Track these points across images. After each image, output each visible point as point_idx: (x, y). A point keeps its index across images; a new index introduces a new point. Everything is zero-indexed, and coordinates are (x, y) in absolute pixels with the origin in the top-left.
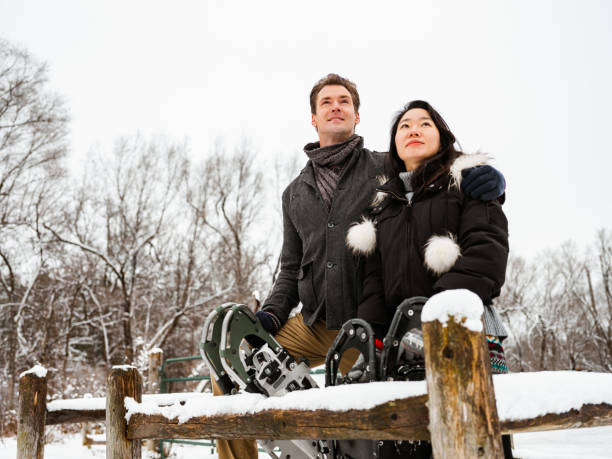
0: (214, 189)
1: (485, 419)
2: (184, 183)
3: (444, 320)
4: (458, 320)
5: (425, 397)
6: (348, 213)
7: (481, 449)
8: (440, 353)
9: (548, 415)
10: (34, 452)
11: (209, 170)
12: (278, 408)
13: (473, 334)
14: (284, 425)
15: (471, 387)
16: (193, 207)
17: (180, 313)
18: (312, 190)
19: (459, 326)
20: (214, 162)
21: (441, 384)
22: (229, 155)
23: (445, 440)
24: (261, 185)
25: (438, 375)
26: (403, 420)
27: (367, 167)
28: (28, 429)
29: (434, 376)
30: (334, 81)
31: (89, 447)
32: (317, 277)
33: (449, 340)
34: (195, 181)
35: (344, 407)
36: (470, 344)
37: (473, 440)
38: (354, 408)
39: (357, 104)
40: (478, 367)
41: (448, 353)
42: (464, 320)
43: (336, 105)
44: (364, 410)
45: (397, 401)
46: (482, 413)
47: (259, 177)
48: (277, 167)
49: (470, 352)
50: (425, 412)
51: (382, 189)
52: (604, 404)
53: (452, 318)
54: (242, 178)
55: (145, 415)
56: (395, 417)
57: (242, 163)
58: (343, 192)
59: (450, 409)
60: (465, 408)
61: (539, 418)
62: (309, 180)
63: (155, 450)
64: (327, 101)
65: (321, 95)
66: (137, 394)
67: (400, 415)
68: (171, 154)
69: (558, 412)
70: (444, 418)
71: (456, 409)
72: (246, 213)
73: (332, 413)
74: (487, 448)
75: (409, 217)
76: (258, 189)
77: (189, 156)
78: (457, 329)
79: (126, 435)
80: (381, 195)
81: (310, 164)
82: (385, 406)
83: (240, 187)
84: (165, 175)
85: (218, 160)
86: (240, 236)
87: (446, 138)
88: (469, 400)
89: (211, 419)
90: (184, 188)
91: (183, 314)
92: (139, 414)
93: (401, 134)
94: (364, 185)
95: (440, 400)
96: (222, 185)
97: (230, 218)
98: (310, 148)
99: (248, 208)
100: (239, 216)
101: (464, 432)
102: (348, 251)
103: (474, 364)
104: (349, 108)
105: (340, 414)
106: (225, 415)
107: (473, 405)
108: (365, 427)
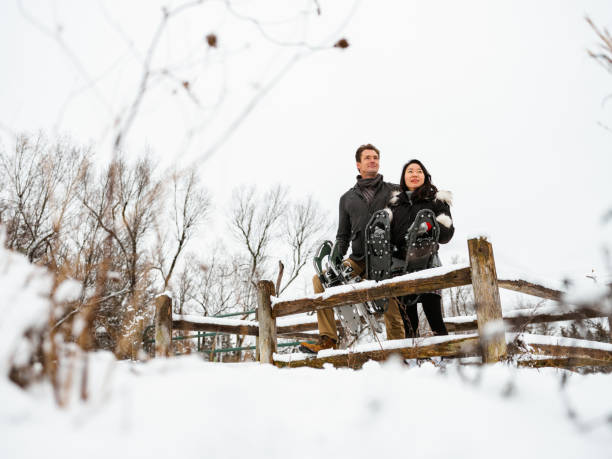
8: (477, 250)
18: (361, 197)
21: (478, 261)
23: (480, 280)
29: (475, 258)
33: (481, 245)
37: (489, 280)
38: (437, 275)
43: (373, 160)
53: (481, 238)
56: (455, 277)
59: (481, 269)
64: (368, 157)
67: (458, 275)
70: (479, 272)
87: (427, 177)
93: (407, 175)
95: (477, 267)
98: (359, 177)
101: (486, 277)
103: (490, 254)
107: (489, 268)
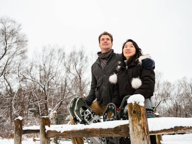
0: (73, 62)
1: (145, 130)
2: (63, 60)
3: (133, 103)
4: (137, 103)
5: (128, 124)
6: (110, 72)
7: (143, 139)
8: (132, 112)
9: (164, 129)
10: (19, 142)
11: (71, 56)
12: (88, 128)
13: (141, 107)
14: (90, 133)
15: (141, 121)
16: (66, 67)
17: (62, 100)
18: (99, 65)
19: (137, 104)
20: (73, 54)
21: (132, 121)
22: (77, 51)
23: (134, 136)
24: (87, 60)
25: (131, 118)
26: (122, 131)
27: (115, 58)
28: (17, 135)
29: (130, 118)
30: (106, 34)
31: (35, 142)
32: (100, 90)
33: (135, 108)
34: (67, 59)
35: (107, 127)
36: (140, 110)
37: (141, 136)
38: (109, 128)
39: (112, 40)
40: (143, 116)
41: (134, 112)
42: (139, 103)
44: (112, 128)
45: (121, 126)
46: (144, 129)
47: (87, 58)
48: (92, 55)
49: (141, 112)
50: (128, 128)
51: (119, 65)
52: (181, 127)
53: (135, 102)
54: (81, 58)
55: (51, 131)
56: (120, 130)
57: (81, 54)
58: (108, 66)
59: (135, 128)
60: (139, 127)
61: (161, 130)
62: (98, 63)
63: (55, 142)
65: (102, 38)
66: (49, 125)
67: (122, 129)
68: (59, 51)
69: (167, 129)
70: (133, 130)
71: (136, 128)
72: (83, 69)
73: (103, 129)
74: (145, 138)
75: (127, 73)
76: (86, 61)
77: (65, 51)
78: (137, 105)
79: (46, 136)
80: (119, 67)
81: (99, 58)
82: (118, 127)
83: (81, 61)
84: (58, 58)
85: (74, 53)
86: (81, 76)
88: (140, 125)
89: (70, 131)
90: (63, 61)
91: (63, 101)
92: (49, 130)
94: (114, 64)
95: (132, 125)
96: (75, 60)
97: (78, 71)
99: (83, 67)
100: (80, 70)
101: (139, 134)
102: (109, 83)
103: (142, 115)
104: (109, 42)
105: (105, 129)
106: (74, 130)
107: (141, 127)
108: (112, 133)
